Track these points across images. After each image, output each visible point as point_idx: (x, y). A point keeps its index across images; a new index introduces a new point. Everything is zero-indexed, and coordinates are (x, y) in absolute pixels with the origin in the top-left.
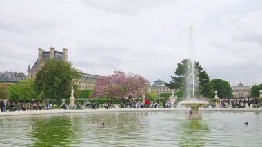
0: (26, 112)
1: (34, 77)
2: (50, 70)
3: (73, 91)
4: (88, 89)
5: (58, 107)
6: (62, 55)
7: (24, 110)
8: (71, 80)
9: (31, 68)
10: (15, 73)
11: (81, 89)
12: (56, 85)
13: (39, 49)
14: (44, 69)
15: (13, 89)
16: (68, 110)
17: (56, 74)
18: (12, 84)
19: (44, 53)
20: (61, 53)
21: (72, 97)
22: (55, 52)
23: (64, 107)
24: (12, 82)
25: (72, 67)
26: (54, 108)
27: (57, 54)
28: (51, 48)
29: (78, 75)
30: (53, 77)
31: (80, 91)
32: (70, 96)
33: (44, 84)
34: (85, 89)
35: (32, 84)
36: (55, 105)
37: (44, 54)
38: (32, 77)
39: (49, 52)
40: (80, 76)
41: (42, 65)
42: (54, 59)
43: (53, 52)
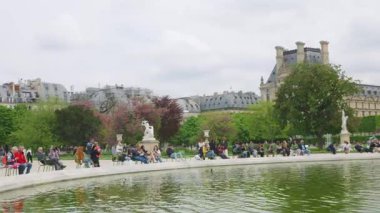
0: (265, 159)
1: (273, 97)
2: (300, 84)
3: (345, 119)
4: (373, 114)
5: (320, 150)
6: (320, 52)
7: (262, 155)
8: (341, 99)
9: (265, 82)
10: (240, 93)
11: (360, 115)
12: (312, 109)
13: (277, 48)
14: (289, 82)
15: (238, 120)
16: (338, 156)
17: (312, 90)
18: (237, 112)
19: (286, 53)
20: (317, 50)
21: (345, 131)
22: (306, 50)
24: (236, 109)
25: (340, 75)
26: (313, 151)
27: (308, 53)
28: (298, 44)
29: (352, 88)
30: (306, 96)
31: (358, 118)
33: (292, 109)
34: (367, 114)
35: (269, 109)
36: (312, 147)
37: (287, 55)
38: (268, 98)
39: (295, 51)
40: (356, 91)
41: (285, 75)
42: (305, 61)
43: (301, 50)
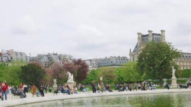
0: (132, 92)
1: (136, 59)
2: (150, 52)
3: (174, 71)
4: (189, 68)
5: (161, 87)
6: (161, 36)
7: (131, 90)
8: (172, 60)
9: (132, 51)
10: (119, 57)
11: (182, 69)
12: (157, 66)
13: (138, 34)
14: (144, 51)
15: (118, 71)
16: (170, 90)
17: (157, 55)
18: (117, 67)
19: (143, 36)
20: (159, 35)
21: (174, 77)
22: (153, 34)
23: (167, 87)
24: (117, 65)
25: (171, 47)
26: (157, 88)
27: (154, 36)
28: (149, 31)
29: (177, 55)
30: (153, 58)
31: (181, 71)
32: (172, 76)
33: (146, 65)
34: (185, 68)
35: (134, 66)
36: (157, 86)
37: (143, 37)
38: (134, 60)
39: (147, 35)
40: (180, 56)
41: (142, 48)
42: (153, 41)
43: (151, 35)
